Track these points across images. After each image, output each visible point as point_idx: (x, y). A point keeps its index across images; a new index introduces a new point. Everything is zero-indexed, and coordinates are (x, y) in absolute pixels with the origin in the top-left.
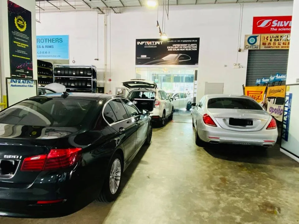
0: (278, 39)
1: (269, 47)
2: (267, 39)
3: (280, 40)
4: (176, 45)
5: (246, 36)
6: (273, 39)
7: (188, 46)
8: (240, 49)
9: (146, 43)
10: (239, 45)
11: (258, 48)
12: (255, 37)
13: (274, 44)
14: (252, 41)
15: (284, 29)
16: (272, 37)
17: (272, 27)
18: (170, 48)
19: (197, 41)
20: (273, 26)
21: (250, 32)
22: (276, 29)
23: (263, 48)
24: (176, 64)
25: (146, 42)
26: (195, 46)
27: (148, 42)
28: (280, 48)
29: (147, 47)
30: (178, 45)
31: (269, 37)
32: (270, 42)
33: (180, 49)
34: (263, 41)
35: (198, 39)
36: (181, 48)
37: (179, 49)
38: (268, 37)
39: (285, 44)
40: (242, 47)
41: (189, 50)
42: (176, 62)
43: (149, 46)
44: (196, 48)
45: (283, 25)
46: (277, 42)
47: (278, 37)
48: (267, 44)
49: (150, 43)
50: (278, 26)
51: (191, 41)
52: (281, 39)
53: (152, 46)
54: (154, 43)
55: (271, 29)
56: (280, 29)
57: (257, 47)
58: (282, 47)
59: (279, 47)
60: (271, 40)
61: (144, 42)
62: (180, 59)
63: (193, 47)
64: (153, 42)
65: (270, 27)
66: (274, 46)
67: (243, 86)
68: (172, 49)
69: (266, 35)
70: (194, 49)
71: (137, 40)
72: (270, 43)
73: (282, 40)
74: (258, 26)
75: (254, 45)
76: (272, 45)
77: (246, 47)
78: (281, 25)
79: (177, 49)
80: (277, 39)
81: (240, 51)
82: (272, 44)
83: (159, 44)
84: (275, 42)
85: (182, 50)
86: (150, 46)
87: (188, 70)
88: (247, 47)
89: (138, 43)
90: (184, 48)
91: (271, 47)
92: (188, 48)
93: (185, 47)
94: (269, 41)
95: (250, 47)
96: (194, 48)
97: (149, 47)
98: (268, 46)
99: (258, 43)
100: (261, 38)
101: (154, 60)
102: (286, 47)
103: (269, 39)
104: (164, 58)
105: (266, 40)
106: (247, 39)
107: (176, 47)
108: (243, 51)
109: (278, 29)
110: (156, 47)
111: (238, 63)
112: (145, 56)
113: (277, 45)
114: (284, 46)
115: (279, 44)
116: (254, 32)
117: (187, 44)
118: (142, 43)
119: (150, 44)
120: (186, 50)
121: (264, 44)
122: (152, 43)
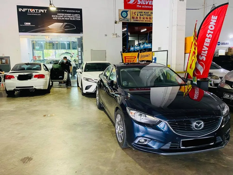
1: (137, 21)
2: (135, 14)
3: (143, 15)
5: (119, 10)
6: (139, 14)
7: (72, 16)
8: (116, 21)
9: (29, 10)
10: (115, 18)
11: (129, 21)
12: (126, 12)
13: (140, 18)
14: (124, 14)
15: (146, 7)
16: (138, 12)
17: (138, 4)
18: (54, 17)
19: (79, 12)
20: (138, 3)
21: (122, 8)
22: (140, 6)
23: (132, 21)
24: (62, 32)
25: (29, 9)
26: (79, 16)
27: (31, 9)
28: (144, 22)
29: (31, 14)
30: (62, 14)
31: (136, 12)
32: (138, 16)
33: (64, 18)
34: (132, 15)
35: (81, 10)
36: (66, 18)
37: (64, 19)
38: (135, 12)
39: (148, 19)
40: (118, 20)
41: (74, 19)
42: (62, 31)
43: (32, 13)
44: (79, 18)
45: (145, 4)
46: (142, 17)
47: (142, 13)
48: (135, 18)
49: (34, 10)
50: (142, 4)
51: (74, 11)
52: (144, 14)
53: (36, 13)
54: (38, 11)
55: (137, 5)
56: (143, 7)
57: (128, 20)
58: (145, 21)
59: (143, 21)
60: (138, 15)
61: (26, 9)
62: (65, 27)
63: (77, 17)
64: (37, 10)
65: (136, 4)
66: (140, 20)
67: (121, 52)
68: (57, 18)
69: (134, 11)
70: (77, 19)
71: (18, 7)
72: (137, 17)
73: (145, 15)
74: (128, 3)
75: (126, 18)
76: (139, 19)
77: (120, 20)
78: (144, 4)
79: (61, 18)
80: (142, 14)
81: (116, 23)
82: (139, 18)
83: (43, 12)
84: (140, 16)
86: (34, 13)
88: (121, 19)
89: (20, 10)
90: (68, 18)
91: (138, 20)
92: (73, 18)
93: (69, 17)
94: (136, 16)
95: (123, 20)
96: (77, 18)
97: (32, 14)
98: (136, 19)
99: (129, 17)
100: (130, 12)
101: (39, 28)
102: (148, 21)
103: (136, 14)
104: (50, 27)
105: (134, 14)
106: (120, 13)
107: (61, 16)
108: (118, 23)
109: (142, 7)
110: (40, 15)
111: (115, 33)
112: (30, 24)
113: (142, 19)
114: (147, 20)
115: (144, 19)
116: (125, 8)
117: (71, 14)
118: (24, 10)
119: (33, 12)
120: (71, 19)
121: (133, 18)
122: (36, 11)
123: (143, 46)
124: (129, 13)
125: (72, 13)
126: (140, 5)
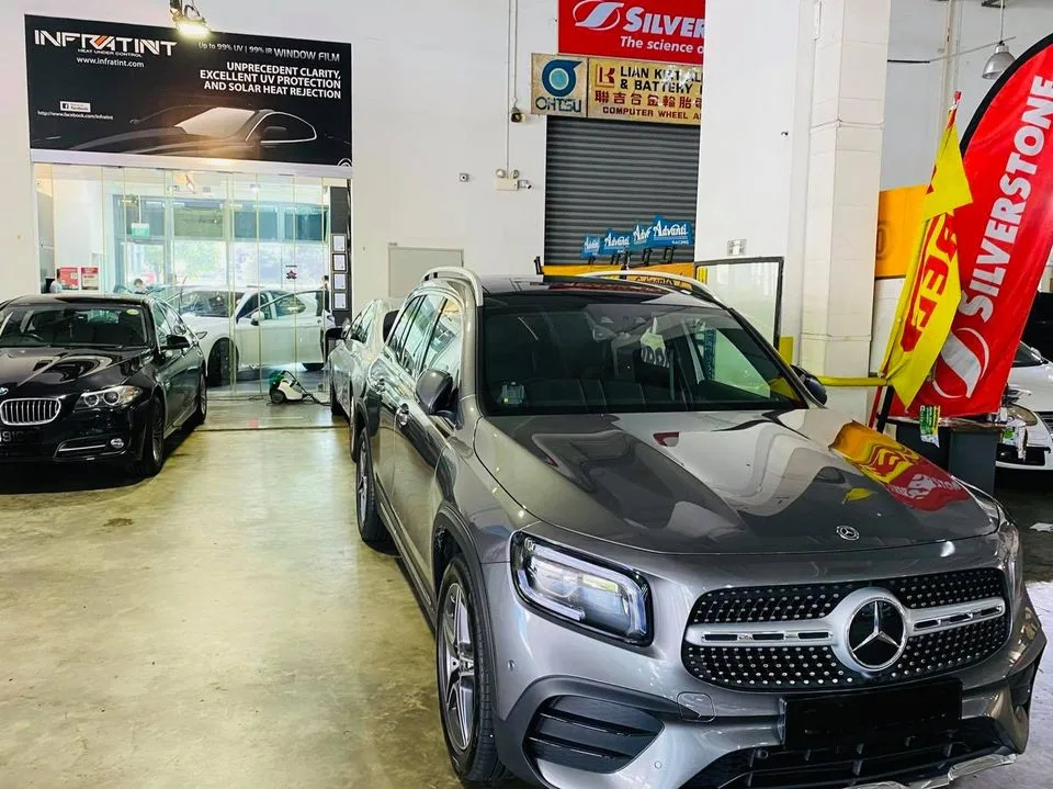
0: (647, 83)
1: (619, 111)
2: (612, 80)
3: (652, 86)
4: (244, 66)
5: (535, 57)
6: (631, 81)
7: (299, 75)
8: (515, 108)
9: (88, 40)
10: (512, 93)
11: (580, 111)
12: (570, 67)
13: (636, 98)
14: (559, 79)
15: (667, 47)
16: (626, 72)
17: (628, 34)
18: (212, 80)
19: (338, 57)
20: (627, 28)
21: (551, 48)
22: (639, 44)
23: (597, 112)
24: (249, 156)
25: (84, 36)
26: (333, 78)
27: (95, 37)
28: (656, 119)
29: (93, 61)
30: (250, 67)
31: (618, 70)
32: (623, 91)
33: (262, 85)
34: (596, 85)
35: (345, 50)
36: (268, 84)
37: (258, 88)
38: (612, 71)
39: (672, 105)
40: (525, 106)
41: (307, 92)
42: (245, 147)
43: (103, 57)
44: (337, 89)
45: (660, 31)
46: (645, 93)
47: (647, 76)
48: (612, 98)
49: (110, 42)
50: (646, 30)
51: (312, 55)
52: (656, 83)
53: (121, 58)
54: (131, 46)
55: (624, 38)
56: (651, 45)
57: (577, 108)
58: (662, 114)
59: (651, 113)
60: (624, 85)
61: (71, 36)
62: (265, 130)
63: (326, 84)
64: (125, 41)
65: (619, 31)
66: (637, 107)
67: (537, 261)
68: (227, 82)
69: (607, 63)
70: (327, 94)
71: (33, 23)
72: (620, 94)
73: (660, 87)
74: (577, 24)
75: (566, 98)
76: (628, 104)
77: (537, 107)
78: (657, 30)
79: (247, 84)
80: (644, 80)
81: (516, 117)
82: (628, 99)
83: (156, 51)
84: (637, 92)
85: (271, 90)
86: (111, 57)
87: (307, 187)
88: (542, 103)
89: (41, 37)
90: (282, 84)
91: (626, 110)
92: (303, 87)
93: (287, 80)
94: (617, 88)
95: (554, 104)
96: (327, 89)
97: (100, 61)
98: (616, 106)
99: (579, 92)
100: (590, 68)
101: (134, 128)
102: (673, 115)
103: (617, 78)
104: (188, 125)
105: (606, 79)
106: (539, 71)
107: (244, 74)
108: (528, 119)
109: (645, 45)
110: (141, 64)
111: (511, 170)
112: (87, 107)
113: (644, 105)
114: (668, 109)
115: (652, 103)
116: (563, 48)
117: (295, 69)
118: (62, 39)
119: (106, 49)
120: (293, 90)
121: (602, 97)
122: (119, 45)
123: (648, 232)
124: (579, 71)
125: (300, 63)
126: (638, 35)
